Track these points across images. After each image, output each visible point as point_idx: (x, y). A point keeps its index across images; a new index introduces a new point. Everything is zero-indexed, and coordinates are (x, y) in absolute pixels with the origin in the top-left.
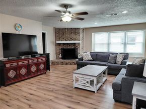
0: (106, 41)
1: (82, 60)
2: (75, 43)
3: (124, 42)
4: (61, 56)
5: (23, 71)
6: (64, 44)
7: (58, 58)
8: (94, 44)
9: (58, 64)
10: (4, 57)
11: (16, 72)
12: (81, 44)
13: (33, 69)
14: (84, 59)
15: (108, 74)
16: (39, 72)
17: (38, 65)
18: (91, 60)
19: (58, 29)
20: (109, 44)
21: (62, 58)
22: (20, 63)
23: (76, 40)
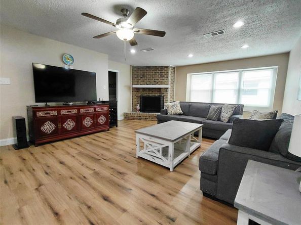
0: (208, 87)
1: (167, 113)
2: (160, 88)
3: (237, 88)
4: (138, 107)
5: (69, 125)
6: (144, 89)
7: (134, 109)
8: (190, 91)
9: (133, 119)
10: (37, 101)
11: (57, 125)
12: (169, 90)
13: (87, 122)
14: (169, 112)
15: (203, 137)
16: (96, 128)
17: (95, 116)
18: (180, 114)
19: (135, 67)
20: (212, 91)
21: (141, 110)
22: (64, 112)
23: (161, 83)
